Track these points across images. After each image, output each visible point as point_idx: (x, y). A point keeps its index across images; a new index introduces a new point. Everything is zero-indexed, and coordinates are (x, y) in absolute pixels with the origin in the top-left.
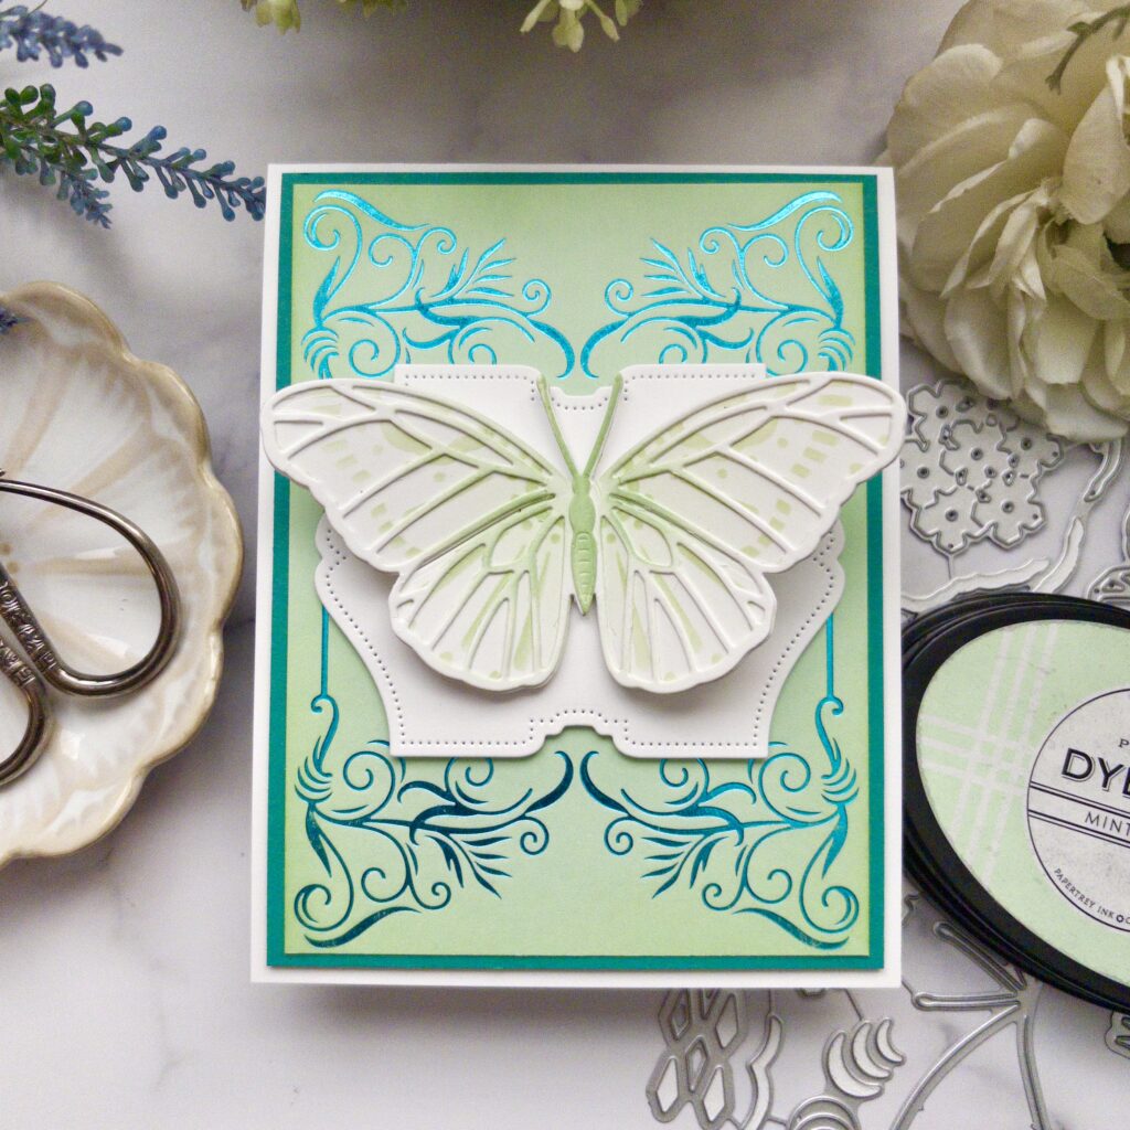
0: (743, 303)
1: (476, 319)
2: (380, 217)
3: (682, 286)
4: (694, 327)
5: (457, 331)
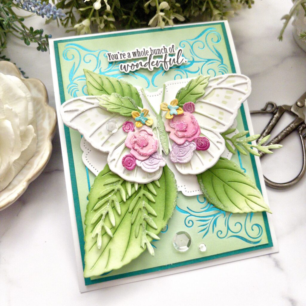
0: (195, 60)
1: (119, 75)
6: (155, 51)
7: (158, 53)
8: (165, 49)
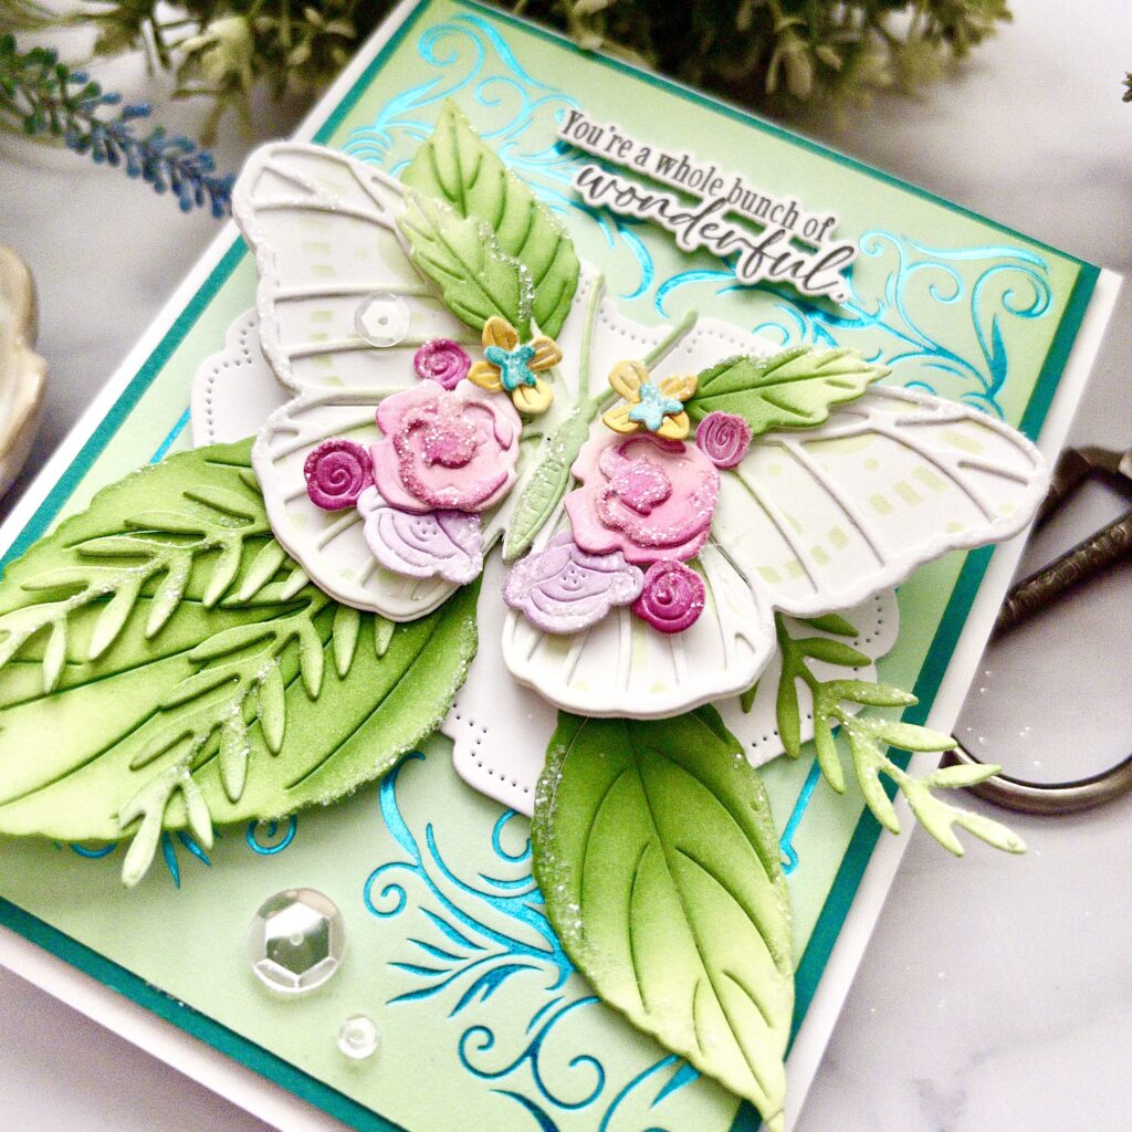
0: (883, 318)
2: (510, 62)
4: (812, 317)
6: (751, 197)
7: (754, 208)
8: (792, 215)
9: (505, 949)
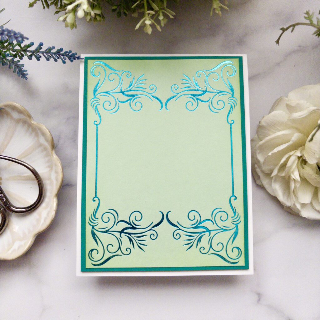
0: (207, 90)
1: (137, 95)
2: (111, 68)
3: (191, 86)
4: (194, 97)
5: (132, 99)
9: (199, 234)
